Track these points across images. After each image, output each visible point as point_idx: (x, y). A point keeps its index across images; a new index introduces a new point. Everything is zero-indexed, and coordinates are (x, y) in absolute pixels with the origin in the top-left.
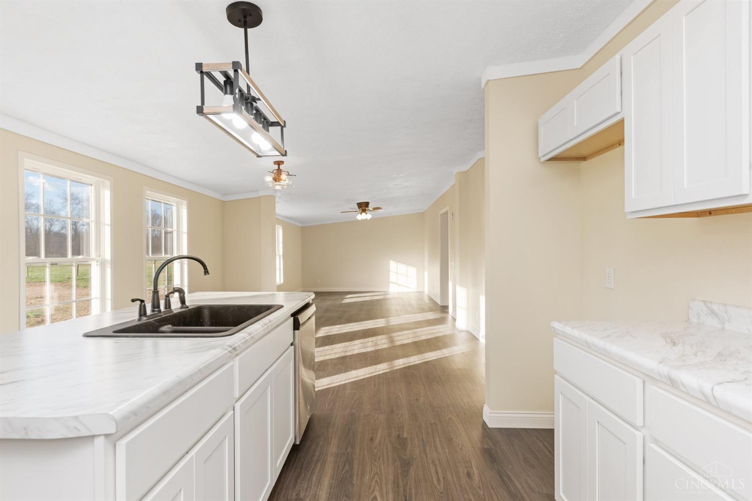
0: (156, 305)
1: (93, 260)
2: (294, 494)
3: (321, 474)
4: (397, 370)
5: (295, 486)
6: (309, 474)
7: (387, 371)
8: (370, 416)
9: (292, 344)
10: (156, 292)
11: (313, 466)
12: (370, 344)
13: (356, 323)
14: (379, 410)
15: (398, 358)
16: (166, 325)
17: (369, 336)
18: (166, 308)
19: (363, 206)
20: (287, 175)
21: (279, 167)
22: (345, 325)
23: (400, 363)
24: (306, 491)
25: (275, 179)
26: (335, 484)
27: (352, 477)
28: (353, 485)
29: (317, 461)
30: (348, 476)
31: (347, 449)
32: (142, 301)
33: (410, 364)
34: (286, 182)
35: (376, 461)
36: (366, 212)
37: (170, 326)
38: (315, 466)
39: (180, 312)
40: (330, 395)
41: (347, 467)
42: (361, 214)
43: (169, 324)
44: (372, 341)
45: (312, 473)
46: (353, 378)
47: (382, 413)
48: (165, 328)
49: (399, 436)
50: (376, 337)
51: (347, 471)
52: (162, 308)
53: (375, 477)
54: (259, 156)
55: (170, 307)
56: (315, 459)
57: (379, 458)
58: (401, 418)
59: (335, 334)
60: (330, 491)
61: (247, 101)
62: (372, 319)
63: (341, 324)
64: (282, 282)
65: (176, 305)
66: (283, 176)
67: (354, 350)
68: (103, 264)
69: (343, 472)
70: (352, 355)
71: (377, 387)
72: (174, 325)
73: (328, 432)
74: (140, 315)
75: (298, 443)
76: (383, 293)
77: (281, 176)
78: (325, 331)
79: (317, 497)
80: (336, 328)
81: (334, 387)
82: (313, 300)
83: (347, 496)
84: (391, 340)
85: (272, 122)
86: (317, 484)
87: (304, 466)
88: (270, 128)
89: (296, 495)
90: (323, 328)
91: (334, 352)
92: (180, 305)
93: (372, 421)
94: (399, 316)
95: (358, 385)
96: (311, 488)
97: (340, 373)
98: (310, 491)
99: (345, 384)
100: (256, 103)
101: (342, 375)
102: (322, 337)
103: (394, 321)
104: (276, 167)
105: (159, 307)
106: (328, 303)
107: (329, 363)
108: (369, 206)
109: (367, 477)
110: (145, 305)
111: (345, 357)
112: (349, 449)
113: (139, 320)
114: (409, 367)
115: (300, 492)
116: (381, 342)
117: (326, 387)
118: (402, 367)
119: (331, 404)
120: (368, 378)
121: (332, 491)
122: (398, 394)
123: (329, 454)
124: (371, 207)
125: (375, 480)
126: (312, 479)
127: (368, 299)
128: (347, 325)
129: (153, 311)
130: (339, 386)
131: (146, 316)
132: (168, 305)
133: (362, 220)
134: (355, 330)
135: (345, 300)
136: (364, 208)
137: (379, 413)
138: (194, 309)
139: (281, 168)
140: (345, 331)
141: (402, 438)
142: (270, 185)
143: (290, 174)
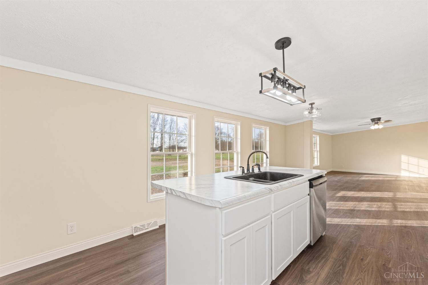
0: (248, 169)
1: (235, 152)
2: (307, 267)
3: (324, 265)
4: (394, 226)
5: (308, 264)
6: (317, 262)
7: (385, 224)
8: (364, 247)
9: (309, 195)
10: (248, 165)
11: (320, 259)
12: (375, 206)
13: (366, 192)
14: (372, 245)
15: (397, 218)
16: (251, 177)
17: (376, 201)
18: (252, 171)
19: (376, 120)
20: (316, 109)
21: (312, 106)
22: (358, 192)
23: (398, 222)
24: (314, 269)
25: (310, 113)
26: (331, 272)
27: (343, 273)
28: (343, 278)
29: (323, 258)
30: (341, 272)
31: (343, 258)
32: (243, 168)
33: (407, 225)
34: (316, 113)
35: (362, 272)
36: (379, 124)
37: (253, 178)
38: (321, 259)
39: (258, 173)
40: (338, 228)
41: (341, 267)
42: (374, 125)
43: (253, 177)
44: (377, 205)
45: (319, 262)
46: (357, 223)
47: (374, 248)
48: (251, 179)
49: (384, 265)
50: (381, 203)
51: (341, 269)
52: (251, 171)
53: (359, 280)
54: (291, 105)
55: (254, 171)
56: (322, 256)
57: (365, 271)
58: (390, 256)
59: (349, 197)
60: (328, 275)
61: (284, 82)
62: (381, 192)
63: (355, 191)
64: (319, 164)
65: (256, 171)
66: (314, 111)
67: (362, 207)
68: (237, 153)
69: (338, 269)
70: (359, 210)
71: (374, 232)
72: (255, 178)
73: (333, 246)
74: (243, 173)
75: (312, 244)
76: (396, 176)
77: (313, 110)
78: (343, 194)
79: (319, 274)
80: (351, 193)
81: (342, 225)
82: (325, 174)
83: (337, 281)
84: (395, 207)
85: (298, 88)
86: (321, 268)
87: (315, 257)
88: (297, 91)
89: (308, 268)
90: (342, 192)
91: (347, 206)
92: (258, 171)
93: (365, 250)
94: (406, 192)
95: (359, 227)
96: (316, 269)
97: (348, 218)
98: (316, 270)
99: (350, 225)
100: (287, 81)
101: (349, 219)
102: (340, 196)
103: (399, 195)
104: (311, 106)
105: (249, 170)
106: (348, 178)
107: (342, 211)
108: (381, 120)
109: (354, 278)
110: (244, 169)
111: (354, 210)
112: (345, 259)
113: (242, 174)
114: (405, 227)
115: (310, 267)
116: (387, 207)
117: (337, 223)
118: (399, 225)
119: (338, 233)
120: (368, 225)
121: (329, 275)
122: (391, 241)
123: (331, 257)
124: (382, 121)
125: (359, 281)
126: (318, 265)
127: (380, 179)
128: (360, 192)
129: (247, 172)
130: (345, 224)
131: (244, 173)
132: (253, 170)
133: (375, 129)
134: (365, 196)
135: (362, 178)
136: (376, 122)
137: (372, 247)
138: (263, 173)
139: (313, 106)
140: (357, 196)
141: (387, 267)
142: (307, 116)
143: (318, 109)
